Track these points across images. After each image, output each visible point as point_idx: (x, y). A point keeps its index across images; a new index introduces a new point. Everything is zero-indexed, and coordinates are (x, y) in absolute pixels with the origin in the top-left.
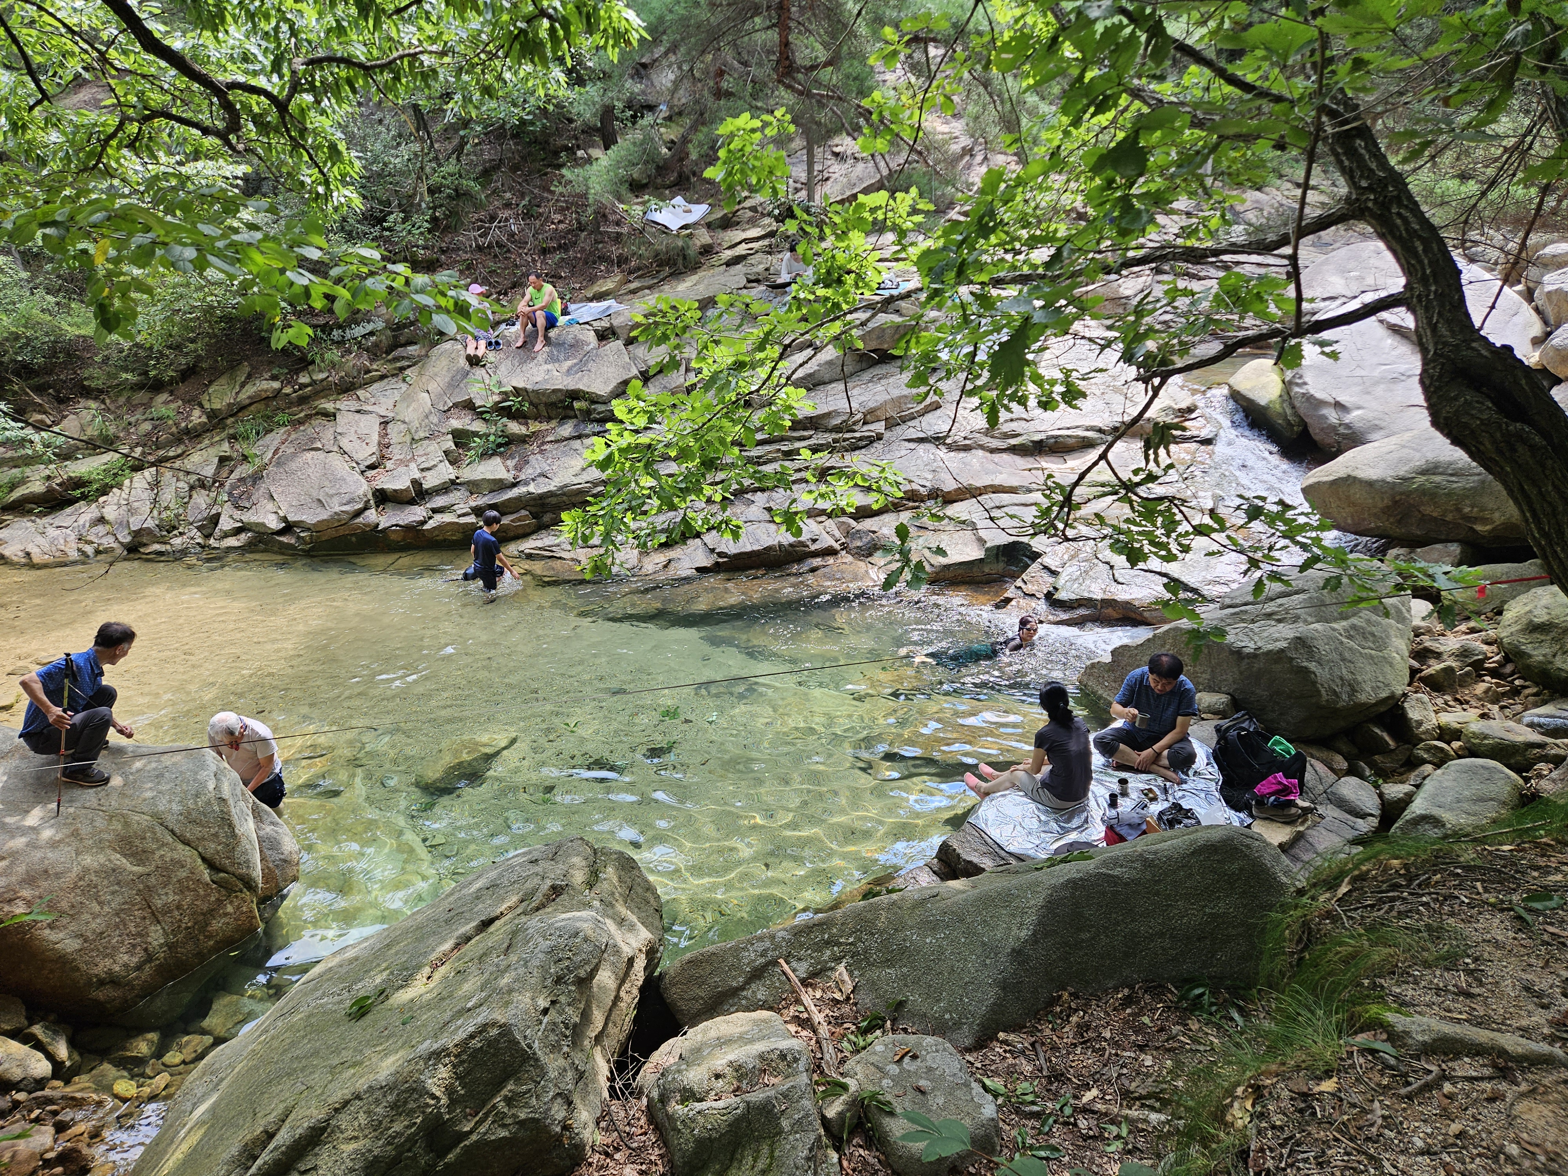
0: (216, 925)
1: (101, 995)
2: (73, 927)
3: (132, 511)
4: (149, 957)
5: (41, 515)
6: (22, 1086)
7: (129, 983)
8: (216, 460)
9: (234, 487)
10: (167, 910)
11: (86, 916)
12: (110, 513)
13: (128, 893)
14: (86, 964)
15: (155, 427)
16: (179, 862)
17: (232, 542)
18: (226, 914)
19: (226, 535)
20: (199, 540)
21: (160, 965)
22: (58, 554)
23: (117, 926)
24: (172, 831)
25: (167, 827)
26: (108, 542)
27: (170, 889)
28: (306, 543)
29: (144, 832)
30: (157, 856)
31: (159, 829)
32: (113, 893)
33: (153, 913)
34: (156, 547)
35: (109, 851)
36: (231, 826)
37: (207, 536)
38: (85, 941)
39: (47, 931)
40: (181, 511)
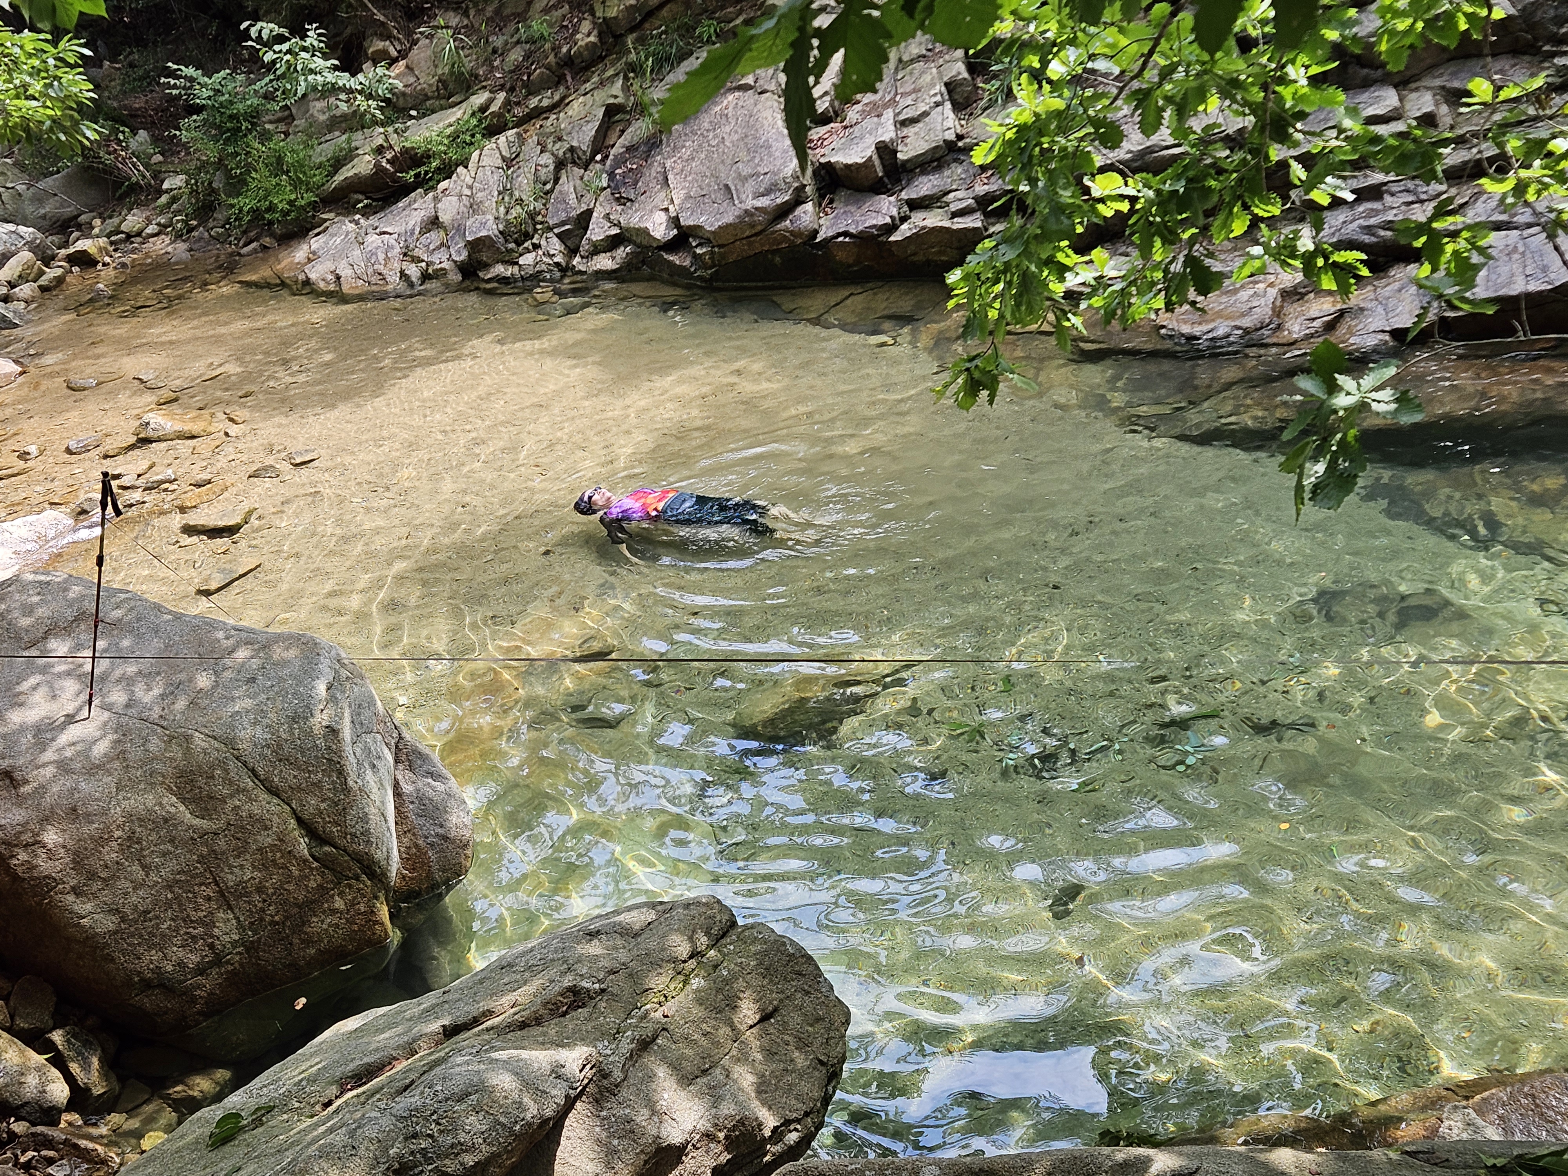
0: (320, 924)
1: (148, 1001)
2: (106, 896)
3: (474, 207)
4: (218, 961)
5: (367, 213)
6: (23, 1113)
7: (187, 992)
8: (600, 113)
9: (620, 161)
10: (242, 891)
11: (124, 884)
12: (448, 210)
13: (185, 858)
14: (123, 952)
15: (526, 57)
16: (260, 820)
17: (605, 262)
18: (334, 911)
19: (597, 249)
20: (558, 259)
21: (234, 973)
22: (374, 280)
23: (168, 904)
24: (253, 771)
25: (245, 764)
26: (441, 260)
27: (246, 860)
28: (706, 267)
29: (212, 767)
30: (229, 806)
31: (232, 765)
32: (164, 854)
33: (221, 893)
34: (500, 269)
35: (160, 790)
36: (341, 773)
37: (572, 251)
38: (123, 920)
39: (71, 898)
40: (539, 206)
